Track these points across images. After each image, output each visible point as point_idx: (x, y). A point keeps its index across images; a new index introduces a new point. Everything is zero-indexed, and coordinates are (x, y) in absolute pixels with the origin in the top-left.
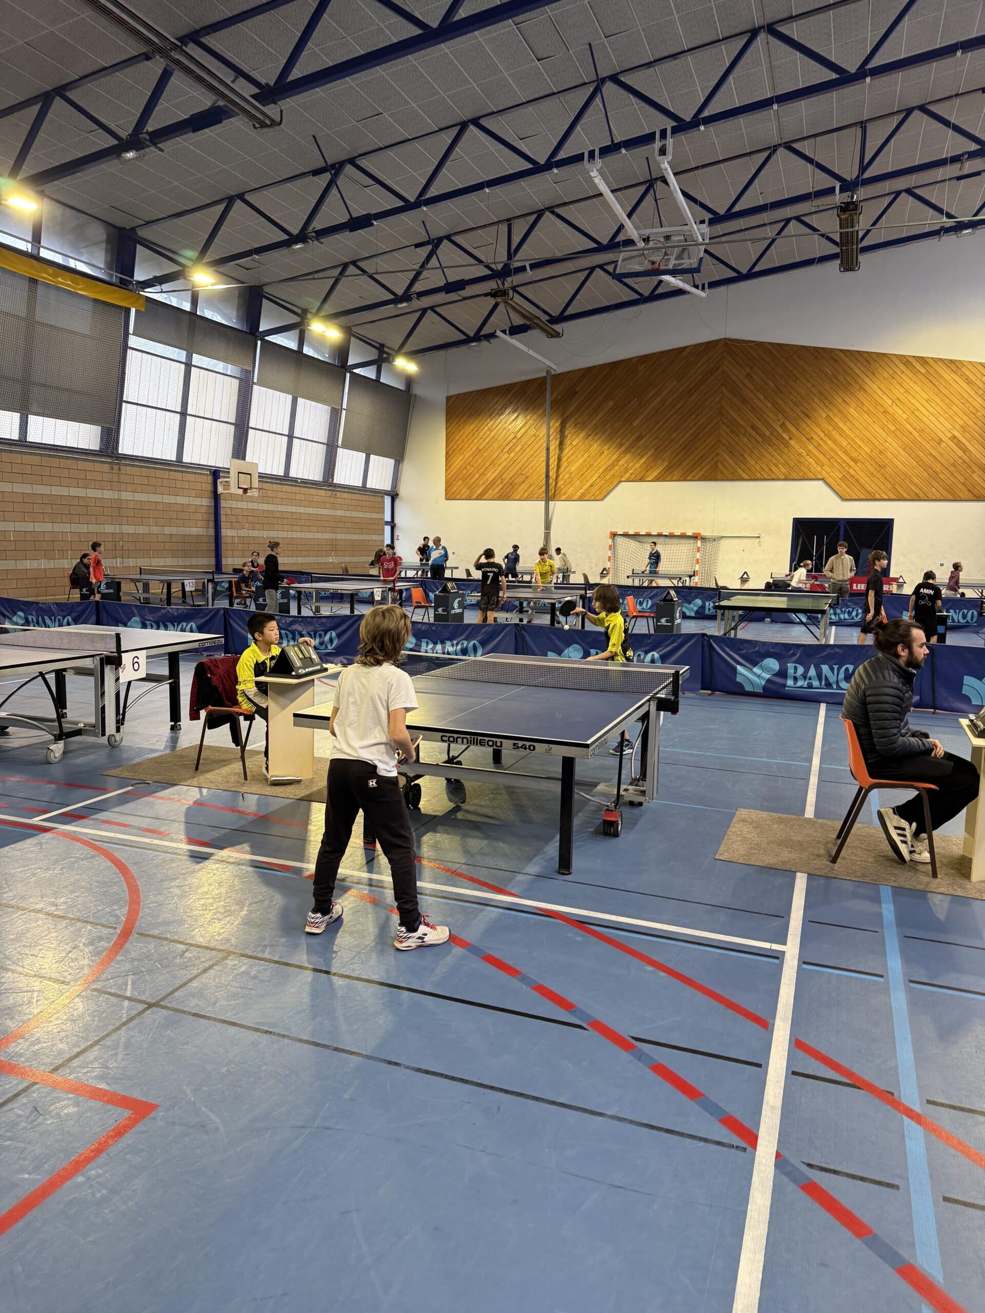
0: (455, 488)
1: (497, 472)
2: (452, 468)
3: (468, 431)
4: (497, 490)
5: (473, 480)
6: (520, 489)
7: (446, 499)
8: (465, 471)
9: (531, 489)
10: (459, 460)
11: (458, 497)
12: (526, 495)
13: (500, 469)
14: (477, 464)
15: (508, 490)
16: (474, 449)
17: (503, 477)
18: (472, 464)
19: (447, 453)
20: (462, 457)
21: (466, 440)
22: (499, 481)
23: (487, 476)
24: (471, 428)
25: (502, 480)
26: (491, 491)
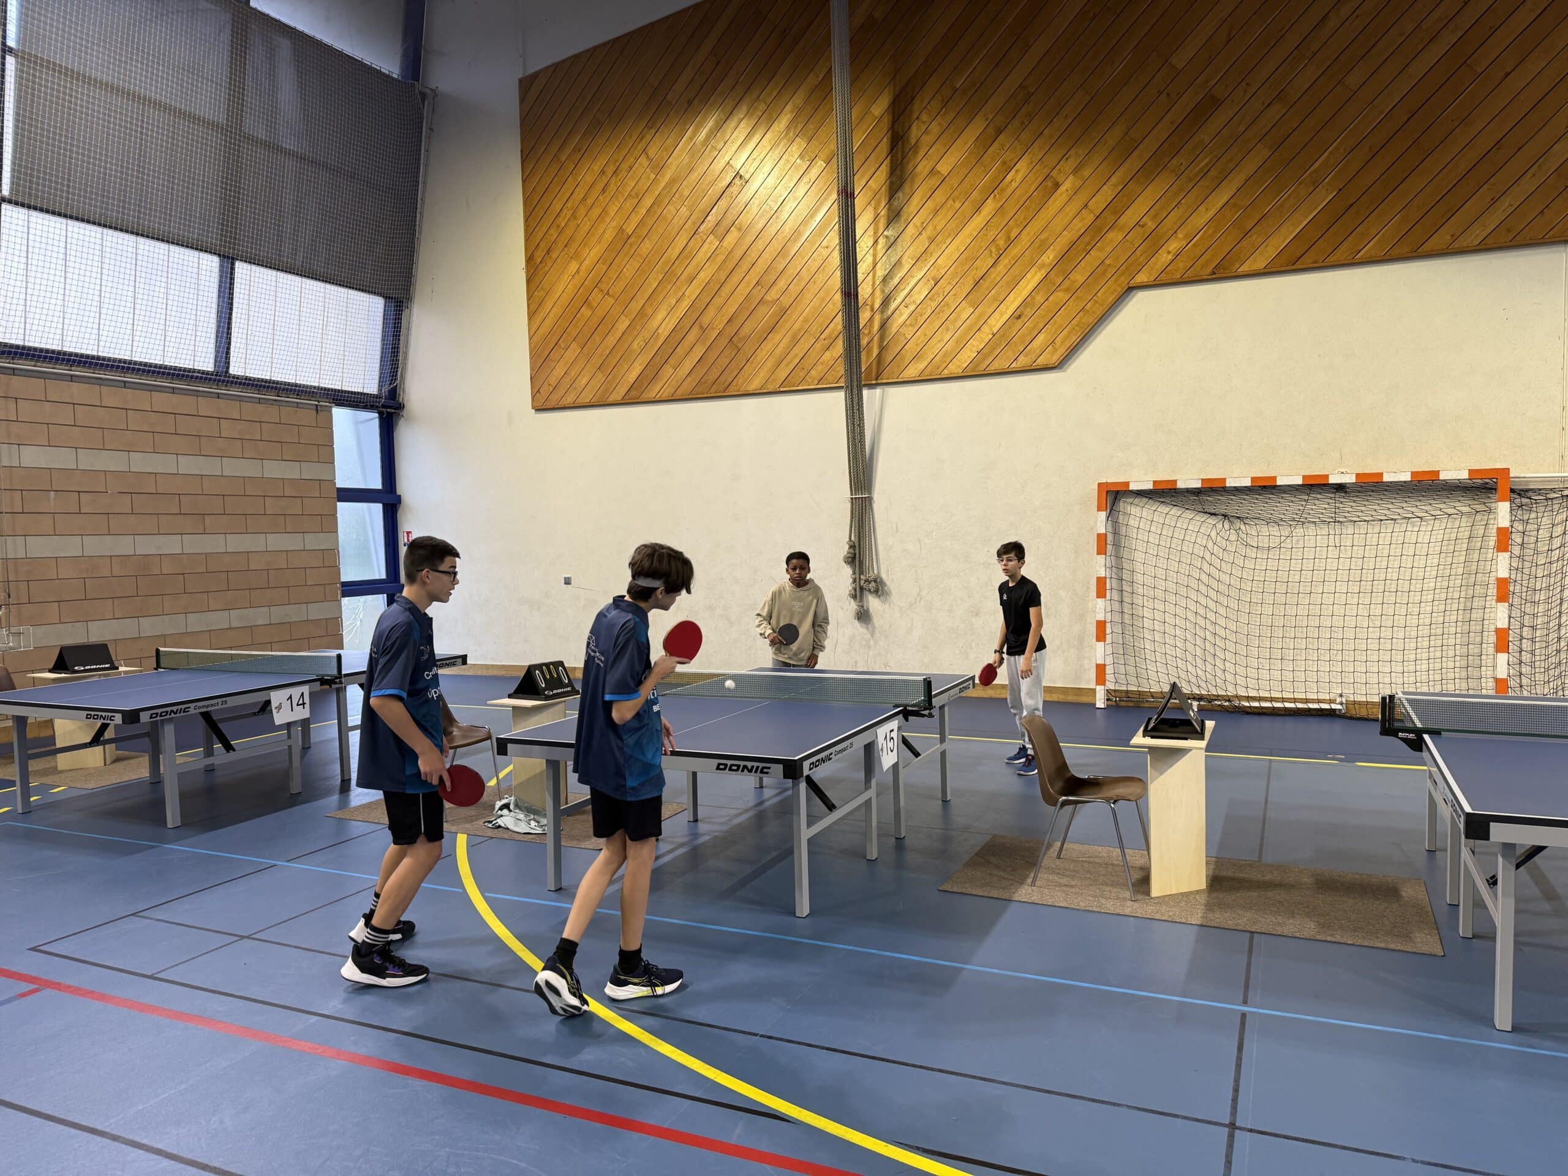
0: (559, 371)
1: (686, 304)
2: (548, 304)
3: (589, 179)
4: (688, 365)
5: (611, 340)
6: (762, 354)
7: (539, 409)
8: (586, 312)
9: (799, 351)
10: (566, 277)
11: (569, 399)
12: (782, 374)
13: (693, 291)
14: (621, 285)
15: (723, 361)
16: (609, 235)
17: (706, 320)
18: (604, 286)
19: (529, 260)
20: (573, 266)
21: (582, 211)
22: (695, 332)
23: (655, 323)
24: (597, 167)
25: (703, 330)
26: (668, 370)
